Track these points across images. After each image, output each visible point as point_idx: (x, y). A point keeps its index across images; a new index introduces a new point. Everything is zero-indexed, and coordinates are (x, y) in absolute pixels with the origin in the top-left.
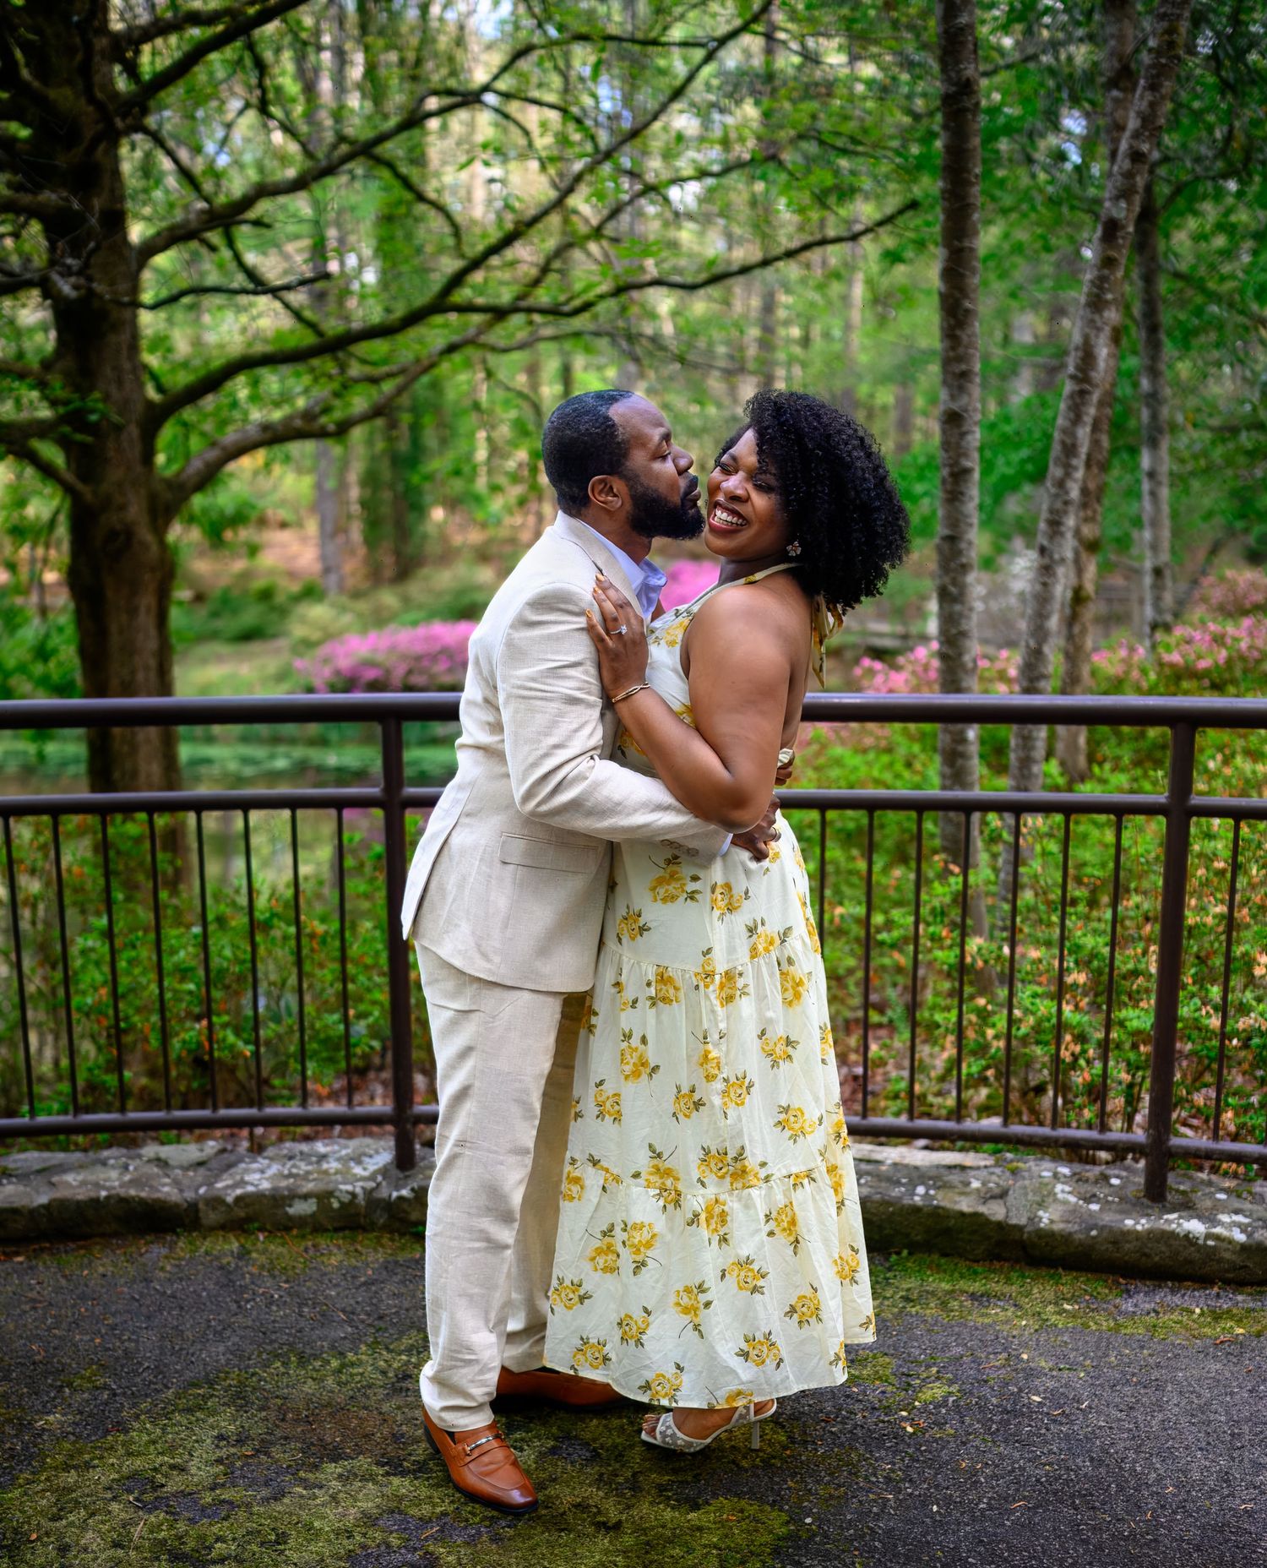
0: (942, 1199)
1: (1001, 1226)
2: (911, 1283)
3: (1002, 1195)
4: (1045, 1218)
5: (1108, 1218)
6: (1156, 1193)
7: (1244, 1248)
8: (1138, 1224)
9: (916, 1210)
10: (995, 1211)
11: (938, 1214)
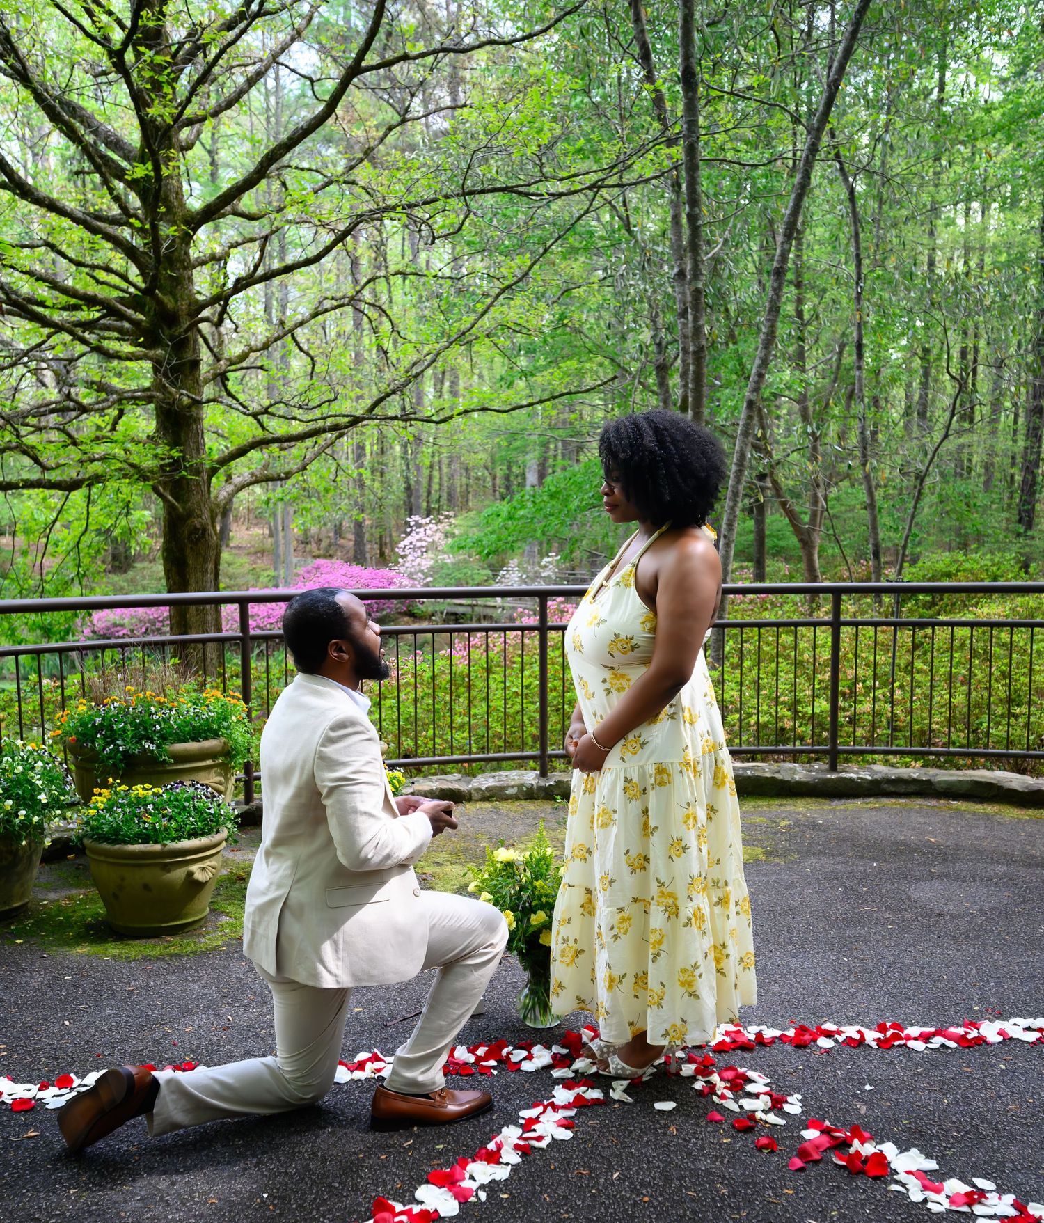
0: (757, 774)
1: (782, 781)
2: (753, 803)
3: (778, 772)
4: (797, 777)
5: (820, 776)
6: (833, 768)
7: (871, 781)
8: (834, 776)
9: (749, 777)
10: (779, 776)
11: (758, 779)
